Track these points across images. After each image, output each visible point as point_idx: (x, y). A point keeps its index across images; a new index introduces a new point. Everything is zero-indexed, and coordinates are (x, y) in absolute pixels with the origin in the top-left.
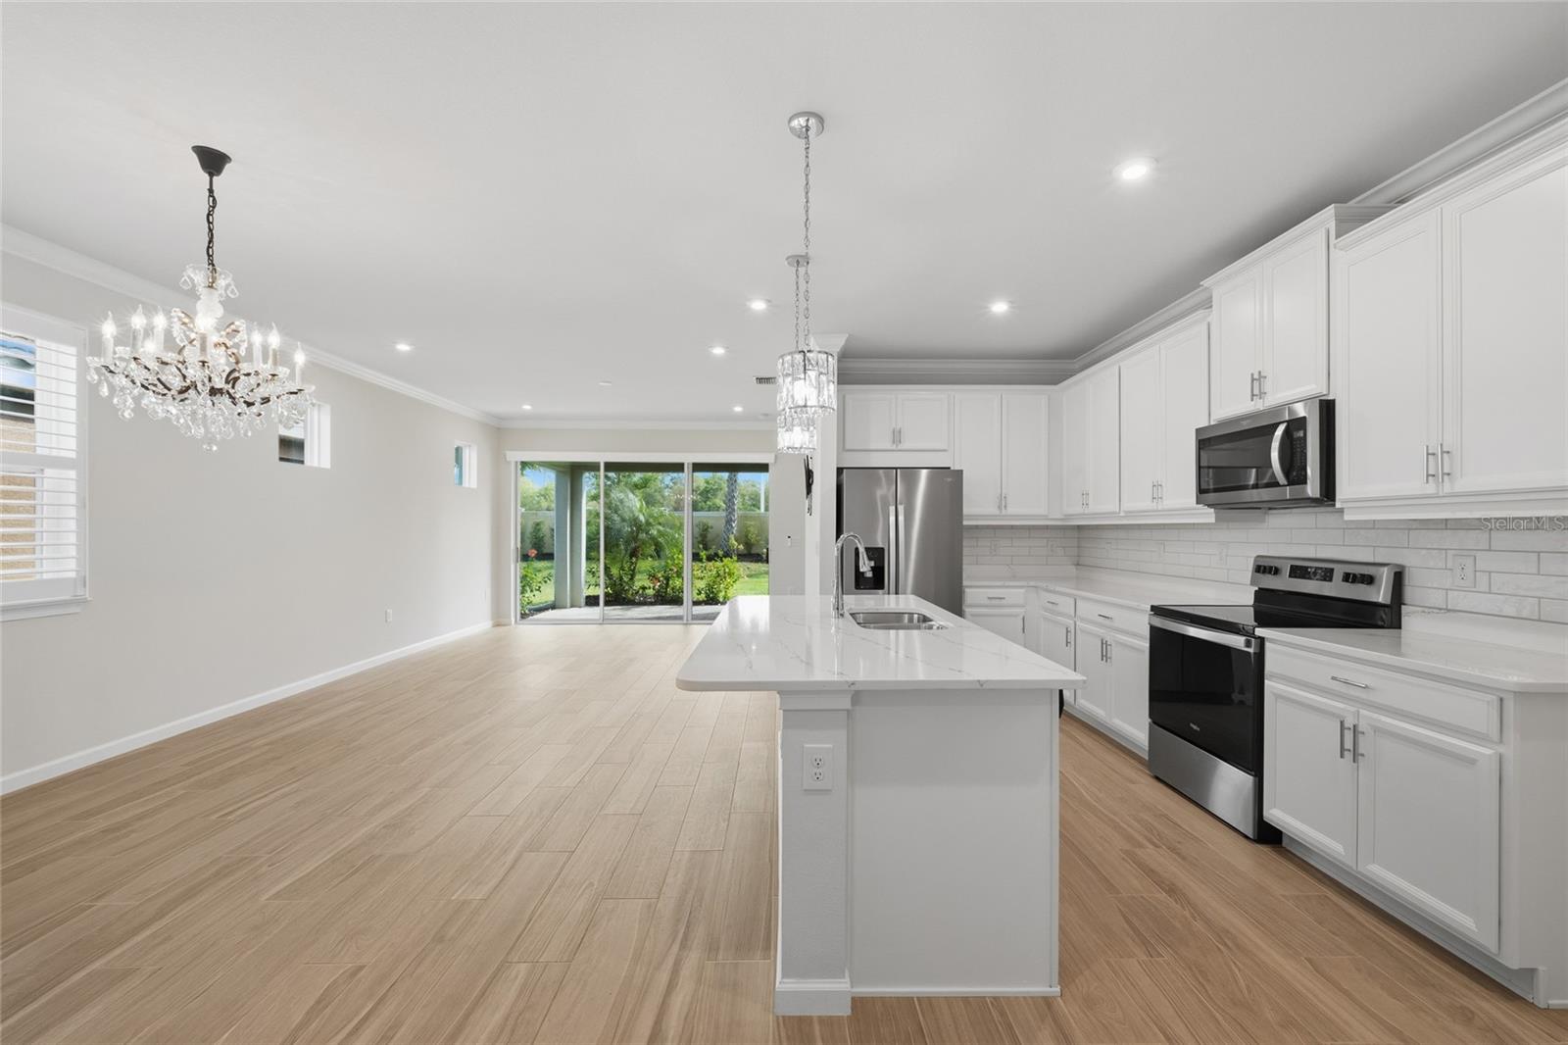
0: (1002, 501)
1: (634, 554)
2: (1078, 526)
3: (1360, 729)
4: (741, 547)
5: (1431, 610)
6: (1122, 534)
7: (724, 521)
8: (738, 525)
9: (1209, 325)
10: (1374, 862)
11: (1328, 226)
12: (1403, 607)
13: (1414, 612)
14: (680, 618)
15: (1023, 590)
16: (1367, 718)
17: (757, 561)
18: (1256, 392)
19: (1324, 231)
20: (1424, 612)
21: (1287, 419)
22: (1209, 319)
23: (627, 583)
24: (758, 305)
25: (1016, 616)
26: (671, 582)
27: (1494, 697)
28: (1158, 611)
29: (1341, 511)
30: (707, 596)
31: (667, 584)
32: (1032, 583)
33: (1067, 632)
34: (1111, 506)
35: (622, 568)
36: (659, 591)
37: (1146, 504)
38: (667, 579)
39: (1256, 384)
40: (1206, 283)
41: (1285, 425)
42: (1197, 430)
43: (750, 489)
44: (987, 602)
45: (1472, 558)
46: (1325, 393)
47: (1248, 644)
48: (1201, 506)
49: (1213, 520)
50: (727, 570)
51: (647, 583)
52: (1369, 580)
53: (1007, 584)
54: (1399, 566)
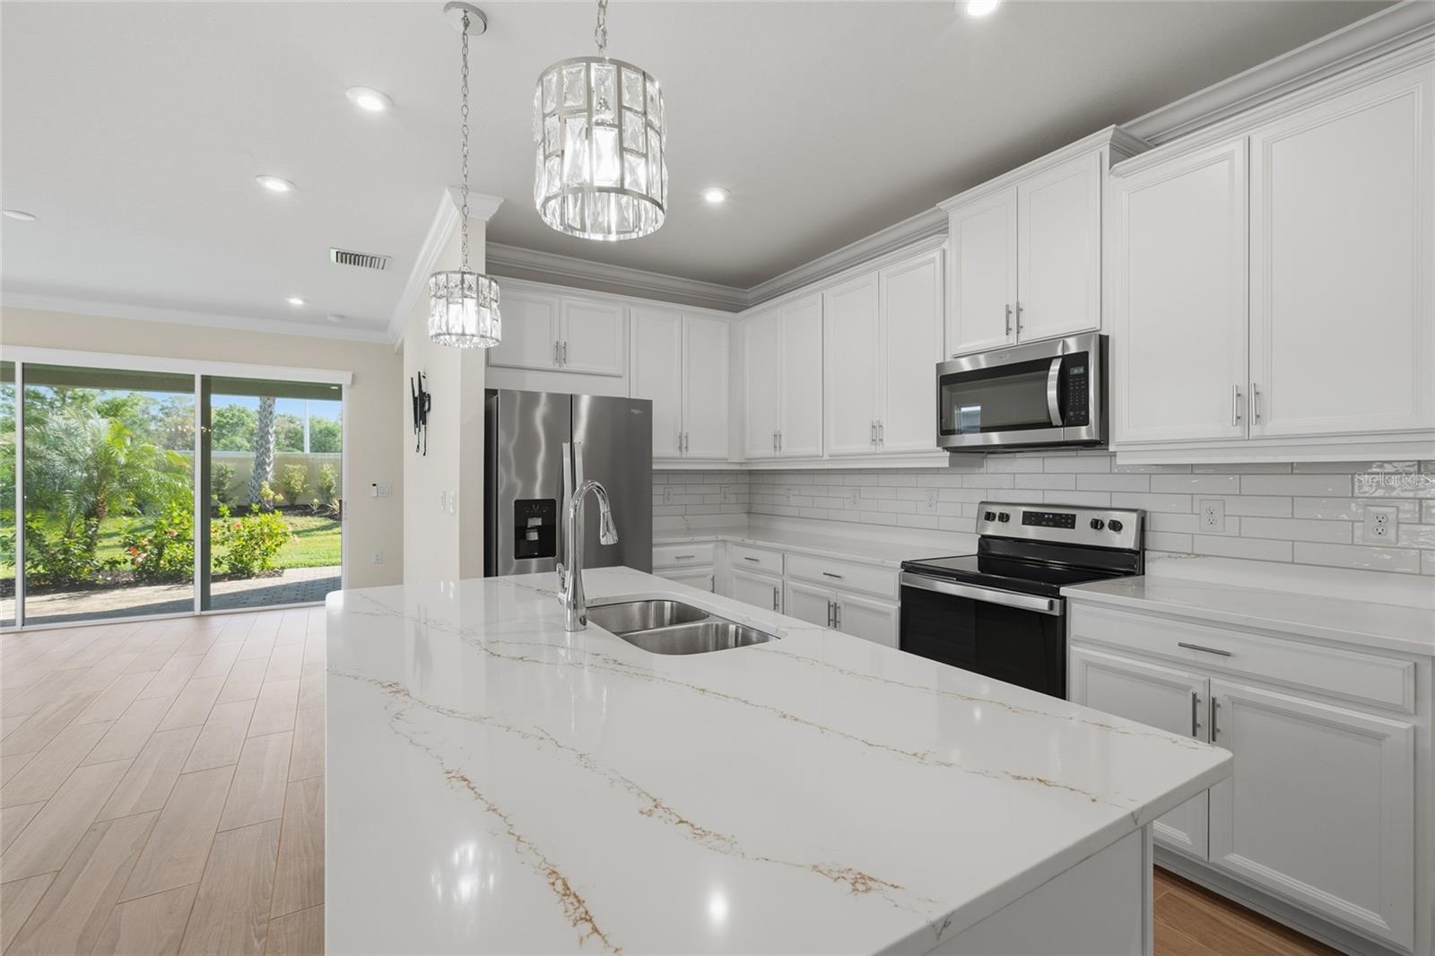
0: (683, 442)
1: (93, 512)
2: (750, 471)
3: (1218, 702)
4: (280, 497)
5: (1178, 555)
6: (837, 479)
7: (253, 465)
8: (274, 469)
9: (944, 251)
10: (1233, 852)
11: (1100, 150)
12: (1146, 552)
13: (1159, 558)
14: (186, 606)
15: (711, 546)
16: (1222, 688)
17: (306, 514)
18: (1011, 326)
19: (1098, 154)
20: (1169, 557)
21: (1060, 353)
22: (945, 246)
23: (81, 558)
24: (370, 103)
25: (705, 576)
26: (166, 551)
27: (1411, 663)
28: (909, 567)
29: (1114, 455)
30: (233, 567)
31: (160, 555)
32: (720, 537)
33: (775, 593)
34: (812, 449)
35: (69, 535)
36: (143, 565)
38: (160, 547)
39: (1011, 316)
40: (942, 205)
41: (1060, 360)
42: (937, 364)
43: (288, 426)
44: (676, 562)
45: (1223, 501)
46: (1098, 328)
47: (1051, 605)
48: (934, 448)
49: (947, 465)
50: (266, 530)
51: (119, 554)
52: (1116, 526)
53: (697, 539)
54: (1144, 512)
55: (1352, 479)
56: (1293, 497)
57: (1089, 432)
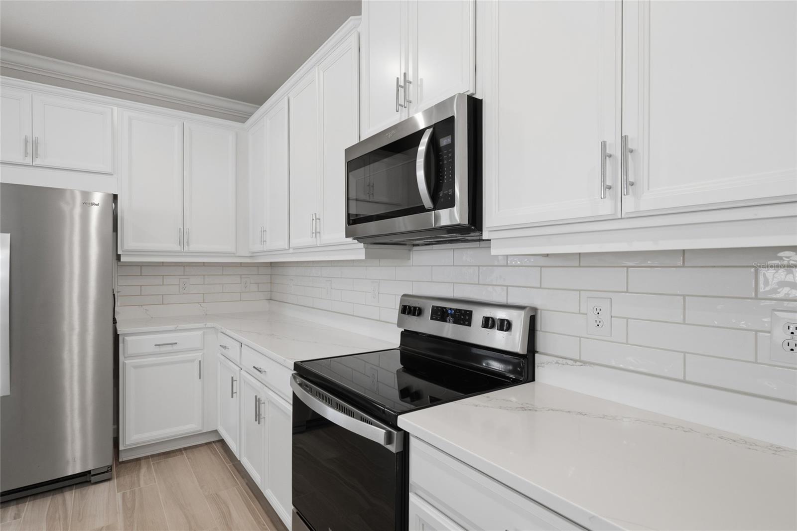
0: (183, 237)
2: (271, 263)
5: (565, 361)
9: (359, 35)
12: (536, 355)
15: (200, 333)
18: (401, 101)
20: (557, 363)
21: (434, 123)
25: (193, 361)
28: (299, 371)
29: (489, 243)
32: (209, 325)
33: (233, 381)
37: (308, 240)
39: (401, 90)
41: (431, 129)
42: (345, 151)
45: (609, 300)
46: (472, 90)
48: (350, 240)
52: (505, 326)
53: (181, 326)
54: (535, 309)
55: (756, 273)
56: (684, 296)
57: (451, 216)
